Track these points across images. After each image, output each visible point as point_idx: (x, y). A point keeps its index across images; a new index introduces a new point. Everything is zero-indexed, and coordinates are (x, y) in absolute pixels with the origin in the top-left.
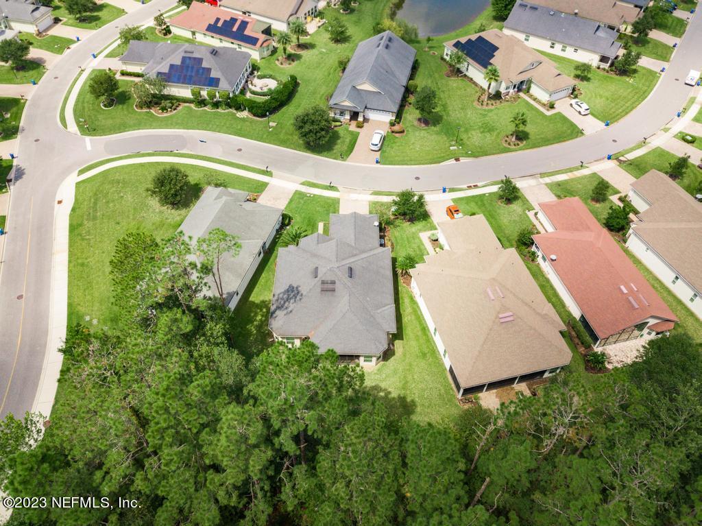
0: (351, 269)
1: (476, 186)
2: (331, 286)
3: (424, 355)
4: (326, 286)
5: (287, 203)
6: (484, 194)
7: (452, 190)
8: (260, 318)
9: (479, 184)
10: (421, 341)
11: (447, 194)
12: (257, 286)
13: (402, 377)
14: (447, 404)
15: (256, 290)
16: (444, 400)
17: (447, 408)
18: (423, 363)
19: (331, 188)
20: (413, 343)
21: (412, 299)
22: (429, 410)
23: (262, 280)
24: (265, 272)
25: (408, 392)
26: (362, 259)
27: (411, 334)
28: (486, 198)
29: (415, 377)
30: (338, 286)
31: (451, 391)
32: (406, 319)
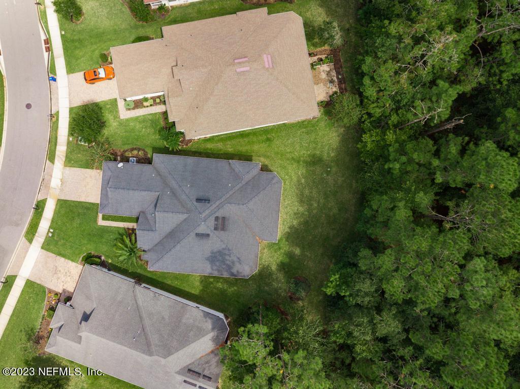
0: (199, 200)
1: (47, 41)
2: (220, 221)
3: (268, 140)
4: (220, 226)
5: (63, 259)
6: (62, 36)
7: (52, 69)
8: (220, 284)
9: (43, 37)
10: (255, 139)
11: (58, 78)
12: (183, 289)
13: (288, 162)
14: (316, 129)
15: (187, 289)
16: (312, 131)
17: (319, 129)
18: (277, 142)
19: (39, 208)
20: (256, 147)
21: (207, 140)
22: (320, 144)
23: (176, 284)
24: (165, 281)
25: (302, 158)
26: (180, 187)
27: (246, 148)
28: (68, 35)
29: (289, 150)
30: (220, 214)
31: (304, 123)
32: (230, 150)
